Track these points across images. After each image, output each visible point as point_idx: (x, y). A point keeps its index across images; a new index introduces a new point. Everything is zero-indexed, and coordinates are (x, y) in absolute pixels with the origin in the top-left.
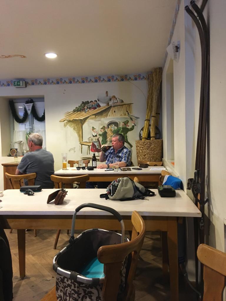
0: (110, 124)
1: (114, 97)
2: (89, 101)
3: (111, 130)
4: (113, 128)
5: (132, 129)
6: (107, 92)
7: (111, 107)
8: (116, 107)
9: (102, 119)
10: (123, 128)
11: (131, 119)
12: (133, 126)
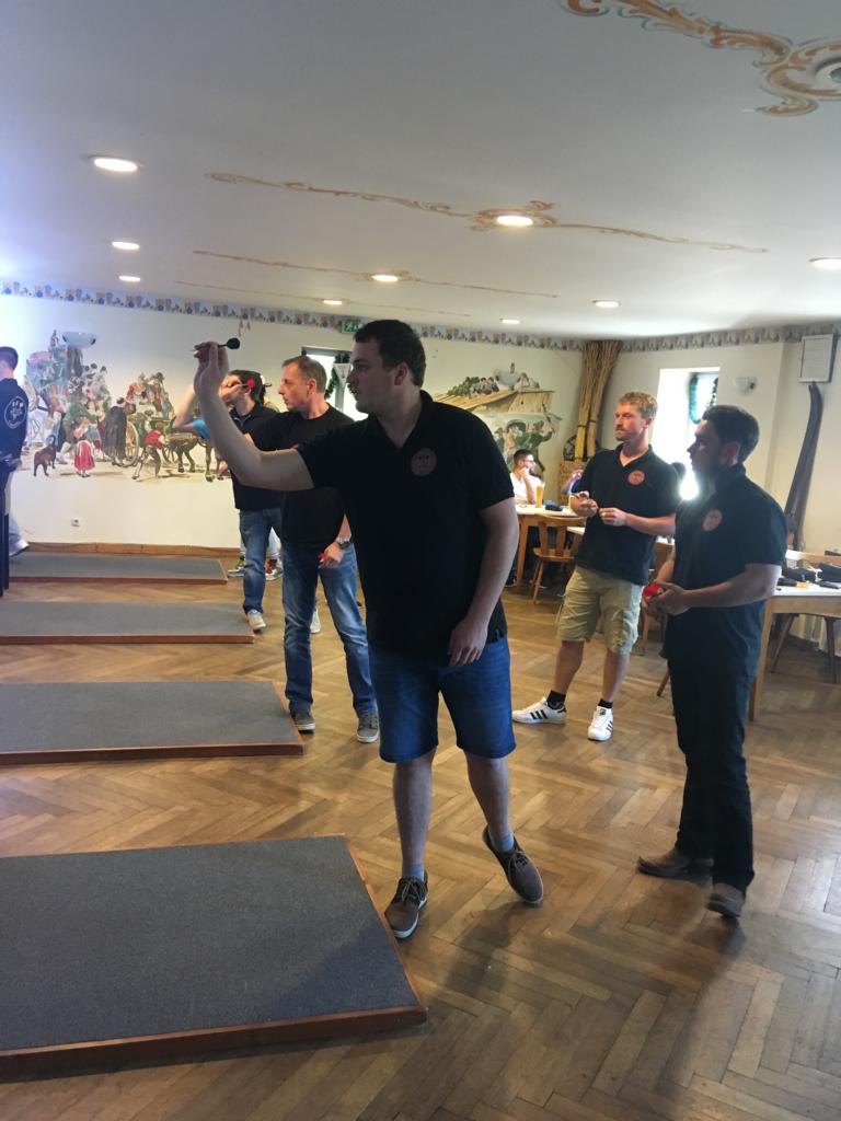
0: (512, 425)
1: (525, 375)
2: (480, 377)
3: (512, 437)
4: (517, 432)
5: (547, 438)
6: (513, 365)
7: (516, 393)
8: (525, 395)
9: (499, 415)
10: (533, 435)
11: (549, 419)
12: (550, 433)
